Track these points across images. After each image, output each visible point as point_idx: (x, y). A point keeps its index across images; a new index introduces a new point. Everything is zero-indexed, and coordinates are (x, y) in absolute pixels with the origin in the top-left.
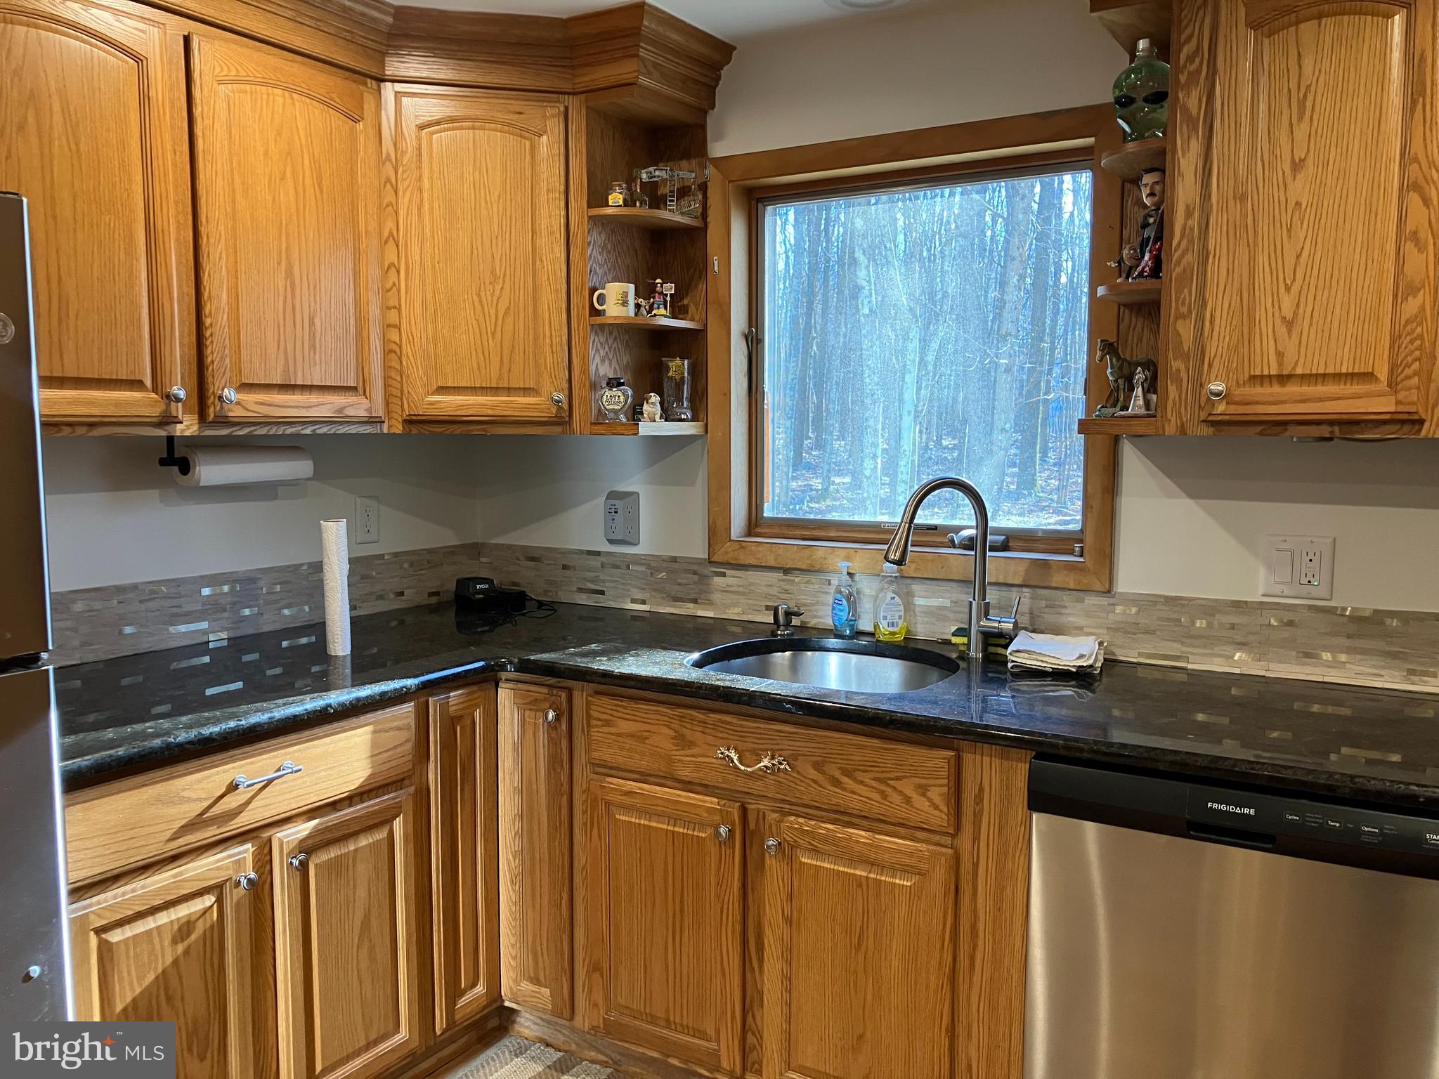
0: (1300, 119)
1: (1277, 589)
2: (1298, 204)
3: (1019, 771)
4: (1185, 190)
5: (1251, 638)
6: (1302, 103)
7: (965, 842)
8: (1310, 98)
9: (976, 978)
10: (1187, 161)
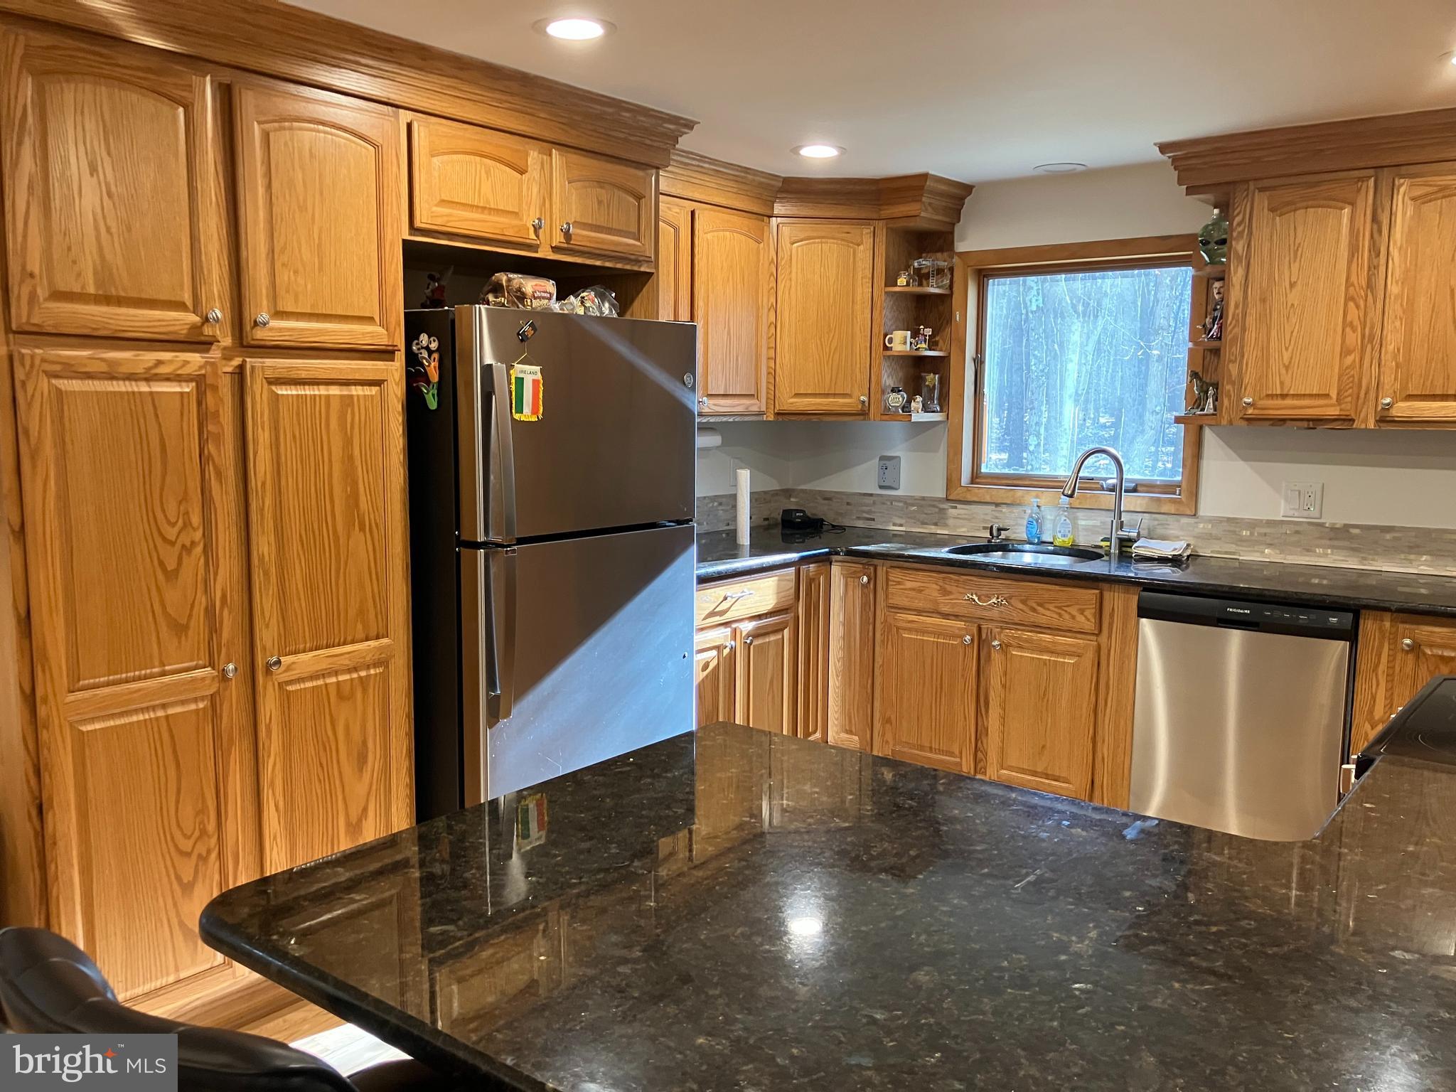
0: (1295, 261)
1: (1291, 513)
2: (1293, 305)
3: (1134, 601)
4: (1235, 295)
5: (1276, 541)
6: (1296, 252)
7: (1103, 638)
8: (1300, 250)
9: (1108, 710)
10: (1237, 276)
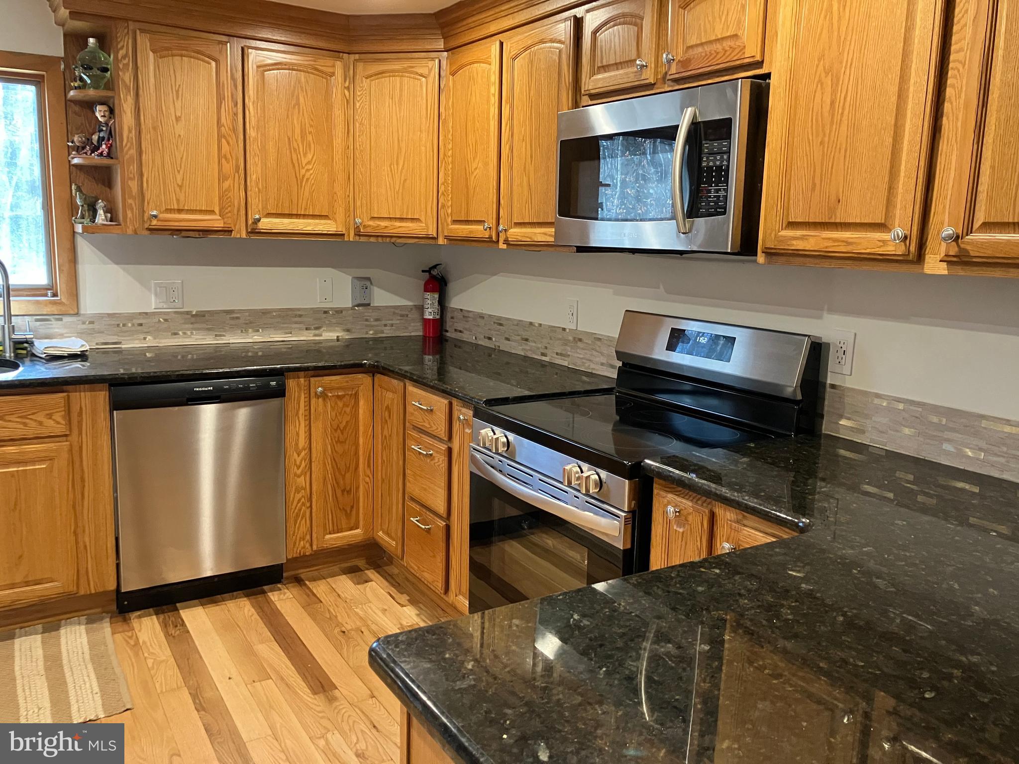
0: (177, 98)
1: (161, 305)
2: (180, 136)
3: (102, 397)
4: (127, 118)
5: (151, 329)
6: (177, 92)
7: (74, 437)
8: (180, 90)
10: (126, 106)
